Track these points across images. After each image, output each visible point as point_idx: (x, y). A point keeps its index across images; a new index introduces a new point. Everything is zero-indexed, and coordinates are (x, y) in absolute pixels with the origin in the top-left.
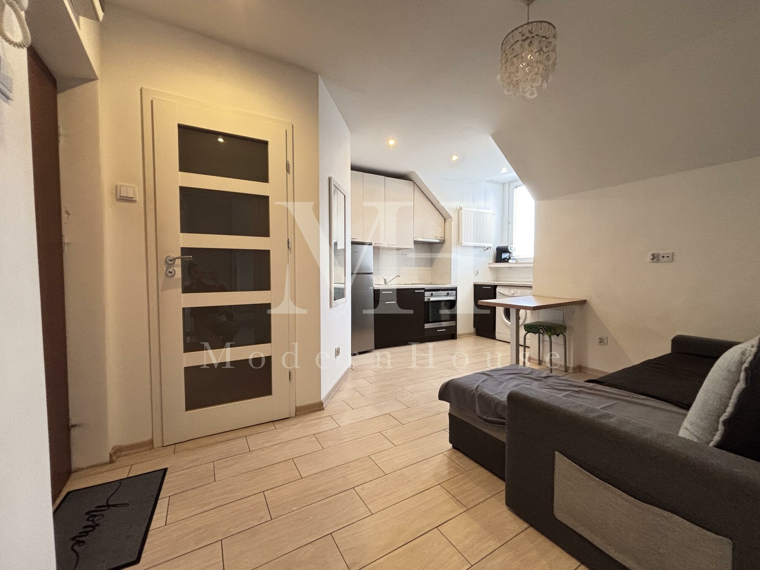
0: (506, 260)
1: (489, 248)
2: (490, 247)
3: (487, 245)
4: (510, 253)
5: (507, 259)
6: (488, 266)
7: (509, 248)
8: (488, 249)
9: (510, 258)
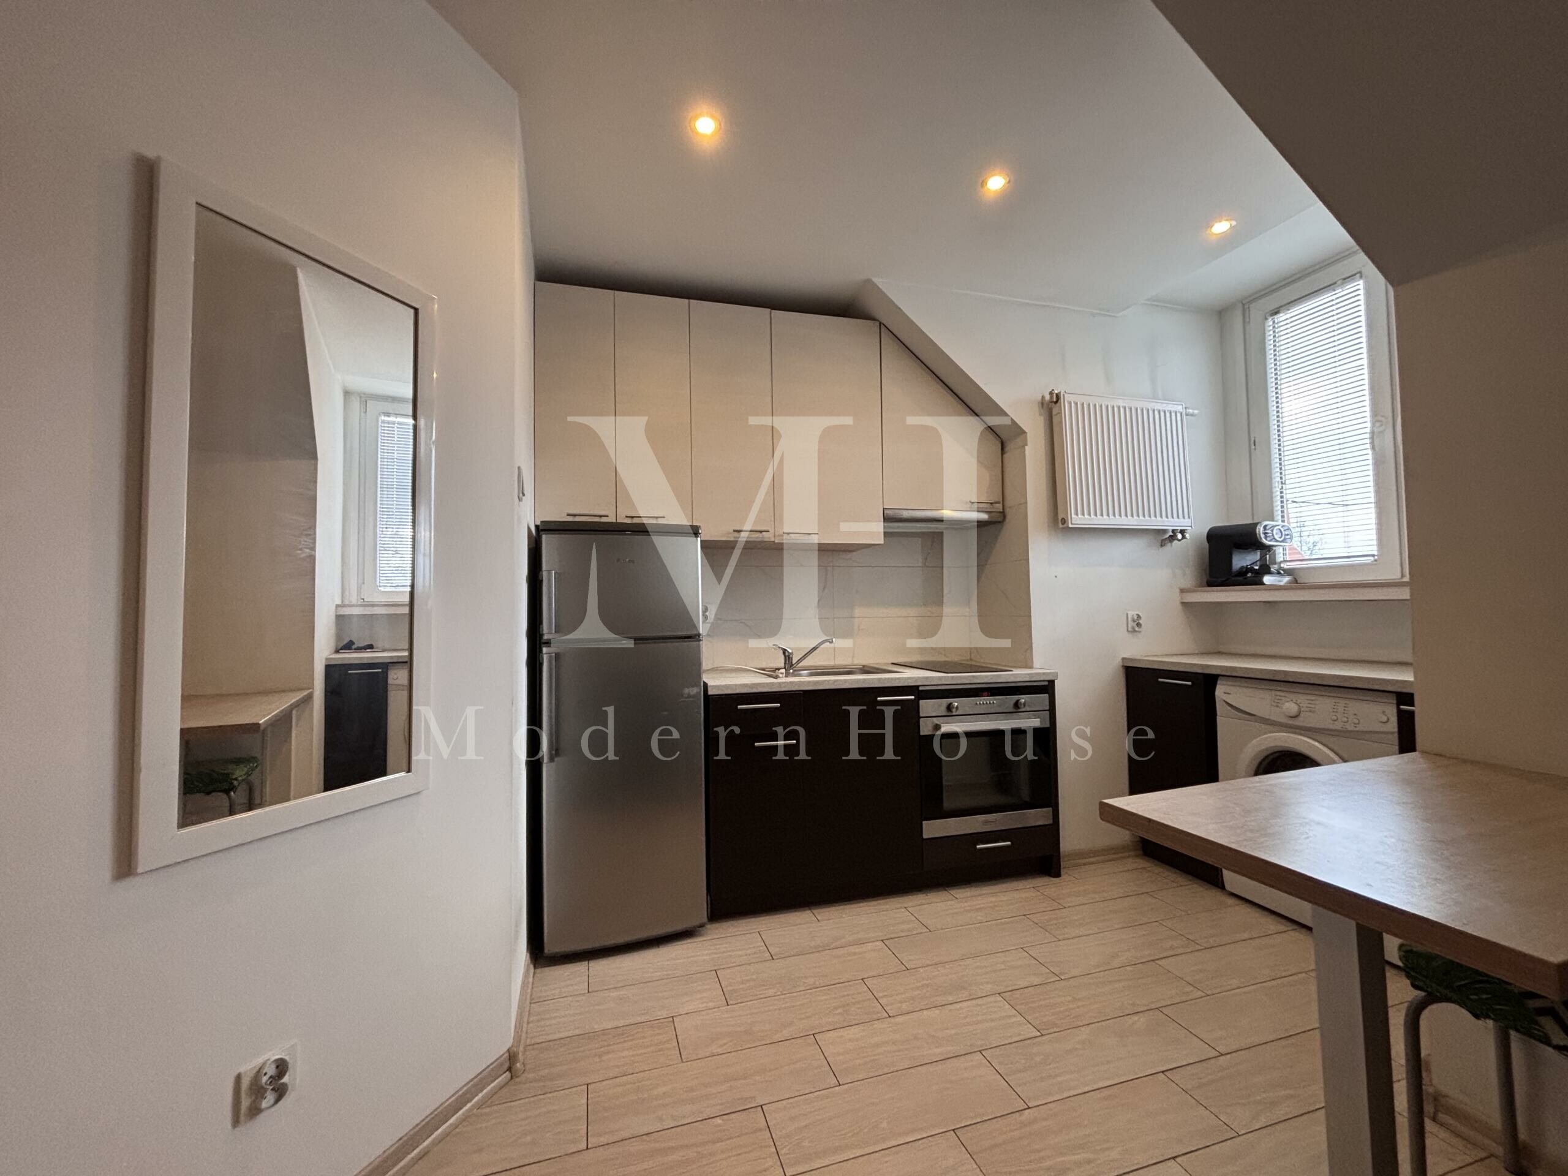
0: (1249, 575)
1: (1180, 536)
2: (1182, 532)
3: (1170, 523)
4: (1267, 549)
5: (1252, 570)
6: (1176, 597)
7: (1260, 529)
8: (1173, 538)
9: (1266, 570)
